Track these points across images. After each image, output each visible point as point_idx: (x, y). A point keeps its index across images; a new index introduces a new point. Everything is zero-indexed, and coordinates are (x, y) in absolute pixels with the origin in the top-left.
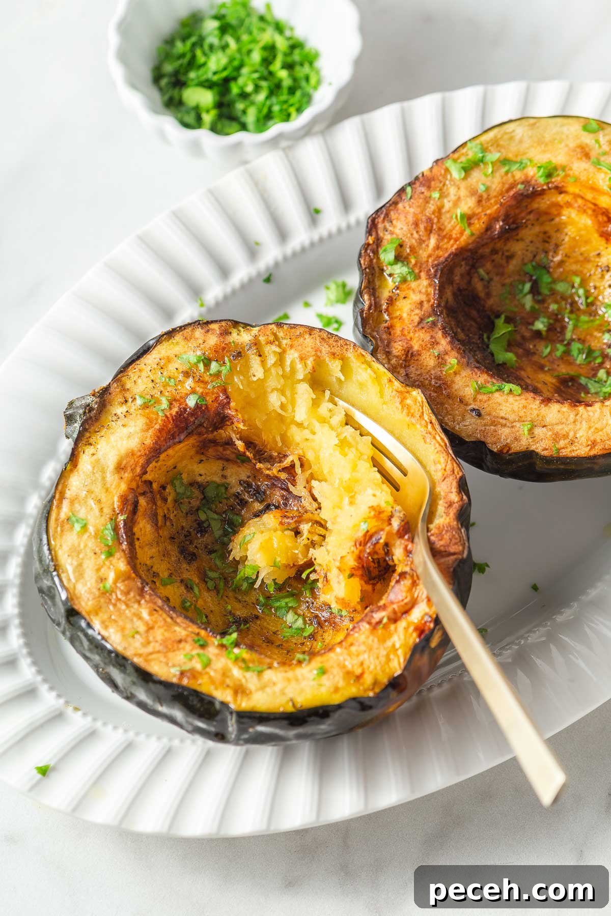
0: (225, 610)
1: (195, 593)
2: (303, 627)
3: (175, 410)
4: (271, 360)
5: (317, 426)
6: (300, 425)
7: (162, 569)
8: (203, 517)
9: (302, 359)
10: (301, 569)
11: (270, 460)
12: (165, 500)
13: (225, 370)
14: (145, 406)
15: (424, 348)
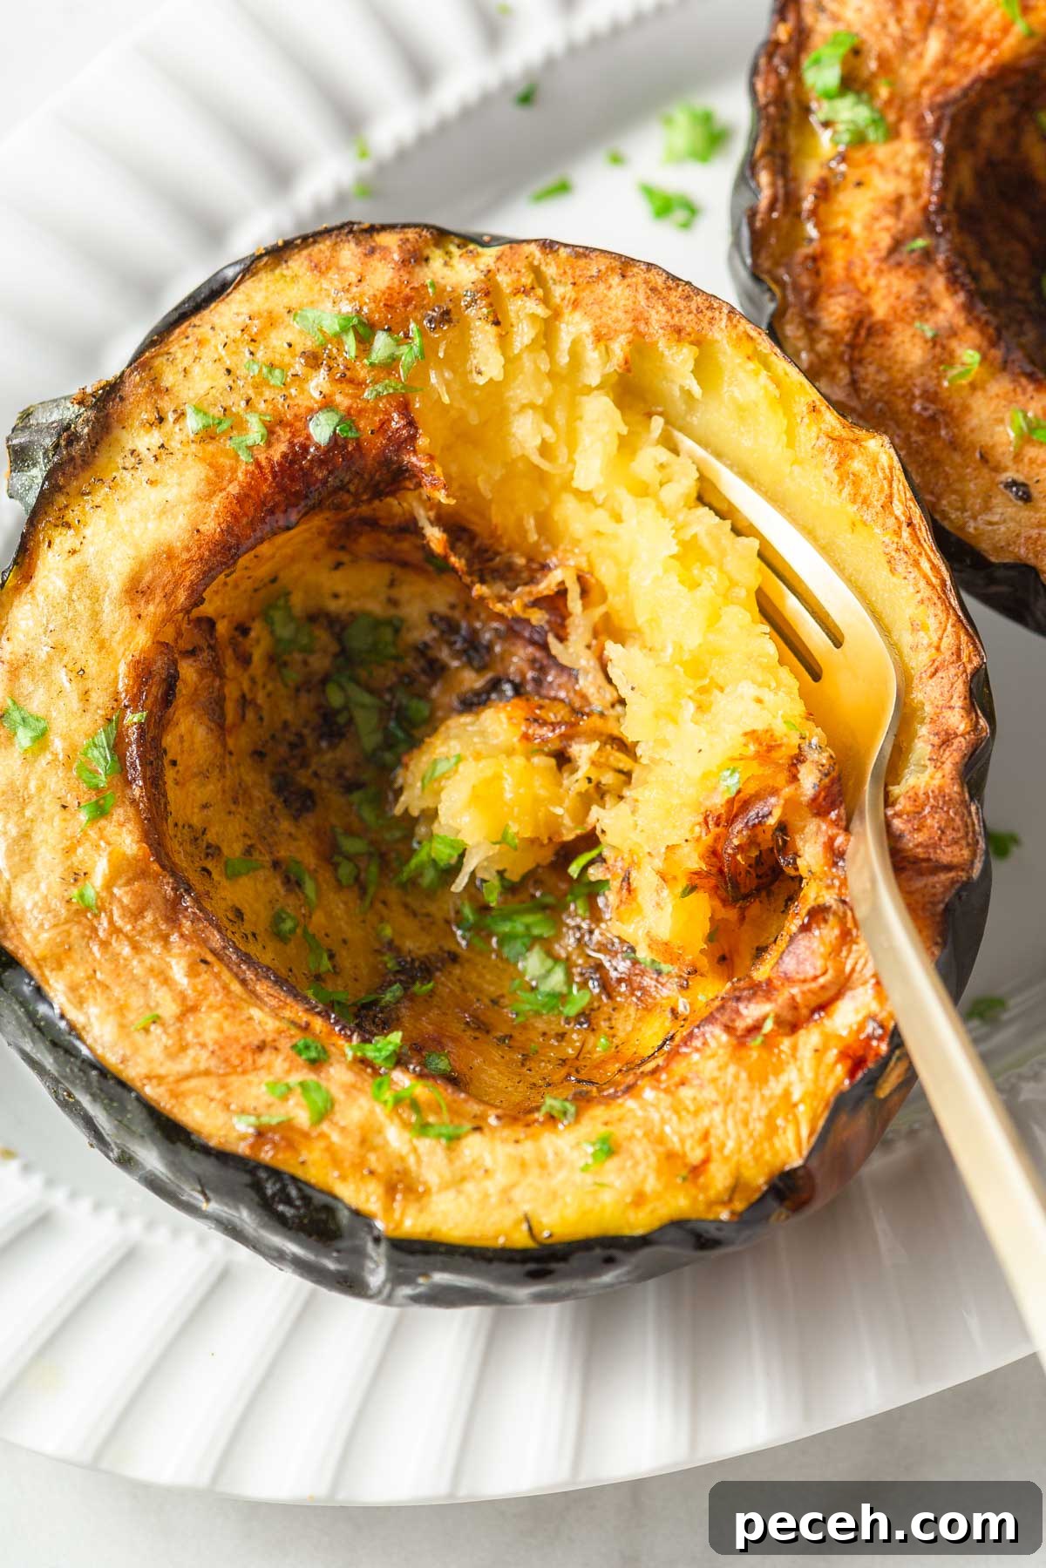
0: (378, 937)
1: (306, 897)
2: (565, 990)
3: (281, 448)
4: (524, 334)
5: (627, 502)
6: (584, 496)
7: (229, 834)
8: (335, 698)
9: (600, 337)
10: (567, 852)
11: (509, 576)
12: (245, 660)
13: (407, 354)
14: (208, 435)
15: (899, 315)
